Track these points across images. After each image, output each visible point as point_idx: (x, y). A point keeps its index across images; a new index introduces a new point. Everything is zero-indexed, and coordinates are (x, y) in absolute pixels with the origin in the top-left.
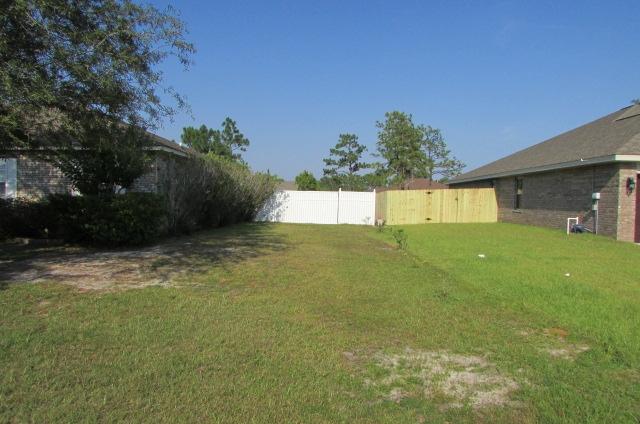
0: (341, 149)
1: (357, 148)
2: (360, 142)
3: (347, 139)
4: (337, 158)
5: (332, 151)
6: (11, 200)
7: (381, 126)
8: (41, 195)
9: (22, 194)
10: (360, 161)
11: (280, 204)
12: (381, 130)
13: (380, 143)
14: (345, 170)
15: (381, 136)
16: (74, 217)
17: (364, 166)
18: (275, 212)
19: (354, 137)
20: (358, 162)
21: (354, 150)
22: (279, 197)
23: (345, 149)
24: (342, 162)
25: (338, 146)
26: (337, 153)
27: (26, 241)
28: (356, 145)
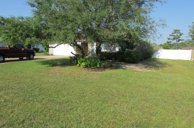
0: (174, 35)
1: (180, 34)
2: (181, 32)
3: (176, 31)
4: (172, 37)
5: (171, 35)
6: (103, 52)
7: (190, 27)
8: (109, 50)
9: (106, 51)
10: (181, 38)
11: (159, 53)
12: (190, 28)
13: (190, 33)
14: (175, 41)
15: (190, 30)
16: (123, 56)
17: (182, 40)
18: (158, 55)
19: (179, 30)
20: (180, 39)
21: (179, 35)
22: (159, 51)
23: (175, 35)
24: (174, 39)
25: (173, 33)
26: (172, 36)
27: (111, 61)
28: (180, 33)
